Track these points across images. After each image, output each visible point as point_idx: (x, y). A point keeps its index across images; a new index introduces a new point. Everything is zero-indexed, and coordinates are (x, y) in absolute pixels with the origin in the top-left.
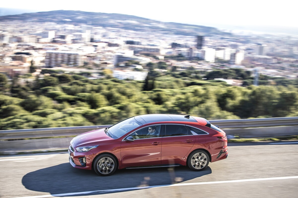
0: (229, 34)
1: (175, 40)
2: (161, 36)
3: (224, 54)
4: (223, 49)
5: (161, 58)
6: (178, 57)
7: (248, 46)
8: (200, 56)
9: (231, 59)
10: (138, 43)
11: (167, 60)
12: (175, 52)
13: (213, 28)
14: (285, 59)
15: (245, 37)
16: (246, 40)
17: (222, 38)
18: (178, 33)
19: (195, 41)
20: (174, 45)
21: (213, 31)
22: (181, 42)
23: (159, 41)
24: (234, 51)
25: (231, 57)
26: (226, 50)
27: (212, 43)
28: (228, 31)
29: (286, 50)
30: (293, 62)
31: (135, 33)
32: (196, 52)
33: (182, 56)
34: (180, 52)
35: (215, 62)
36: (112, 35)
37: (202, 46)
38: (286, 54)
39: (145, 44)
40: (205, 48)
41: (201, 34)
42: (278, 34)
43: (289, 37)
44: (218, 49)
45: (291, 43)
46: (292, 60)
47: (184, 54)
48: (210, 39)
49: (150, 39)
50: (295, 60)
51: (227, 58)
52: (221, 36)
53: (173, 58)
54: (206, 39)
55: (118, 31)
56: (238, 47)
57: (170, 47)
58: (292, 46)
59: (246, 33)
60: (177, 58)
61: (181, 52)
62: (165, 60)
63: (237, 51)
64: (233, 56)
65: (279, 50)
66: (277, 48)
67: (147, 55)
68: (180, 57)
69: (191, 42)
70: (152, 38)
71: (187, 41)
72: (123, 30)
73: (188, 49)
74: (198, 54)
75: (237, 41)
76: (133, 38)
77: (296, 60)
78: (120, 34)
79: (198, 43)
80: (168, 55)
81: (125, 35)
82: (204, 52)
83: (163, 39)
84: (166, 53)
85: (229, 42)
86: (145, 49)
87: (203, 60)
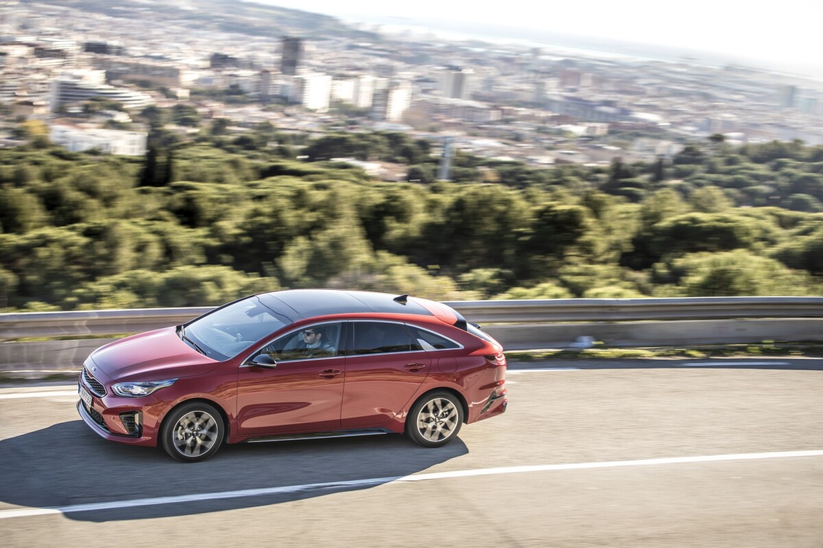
0: (373, 36)
1: (221, 47)
2: (183, 33)
3: (357, 92)
4: (355, 76)
5: (183, 93)
6: (227, 92)
7: (423, 70)
8: (290, 94)
9: (374, 105)
10: (120, 51)
11: (199, 100)
12: (219, 80)
13: (329, 18)
14: (523, 111)
15: (415, 47)
16: (418, 54)
17: (351, 47)
18: (228, 27)
19: (276, 52)
20: (219, 61)
21: (328, 26)
22: (239, 52)
23: (177, 48)
24: (383, 83)
25: (374, 100)
26: (362, 80)
27: (322, 58)
28: (367, 28)
29: (525, 87)
30: (544, 121)
31: (109, 23)
32: (281, 82)
33: (240, 93)
34: (234, 81)
35: (329, 113)
36: (48, 25)
37: (297, 67)
38: (528, 97)
39: (137, 50)
40: (304, 73)
41: (294, 33)
42: (504, 43)
43: (536, 52)
44: (342, 77)
45: (543, 68)
46: (543, 114)
47: (246, 87)
48: (318, 46)
49: (153, 41)
50: (550, 114)
51: (365, 102)
52: (347, 41)
53: (214, 95)
54: (309, 47)
55: (65, 15)
56: (396, 74)
57: (207, 64)
58: (542, 78)
59: (417, 33)
60: (226, 97)
61: (238, 81)
62: (191, 100)
63: (393, 85)
64: (382, 97)
65: (508, 85)
66: (503, 79)
67: (144, 85)
68: (234, 95)
69: (267, 53)
70: (158, 37)
71: (254, 49)
72: (77, 13)
73: (257, 72)
74: (283, 86)
75: (392, 55)
76: (102, 35)
77: (553, 116)
78: (68, 21)
79: (284, 58)
80: (202, 87)
81: (81, 26)
82: (302, 83)
83: (188, 43)
84: (194, 81)
85: (370, 57)
86: (138, 68)
87: (297, 106)
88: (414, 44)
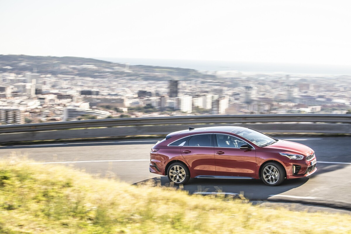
0: (213, 77)
1: (145, 88)
2: (127, 83)
3: (205, 102)
4: (204, 95)
5: (125, 110)
6: (145, 108)
7: (236, 90)
8: (175, 105)
9: (212, 108)
10: (97, 93)
11: (133, 112)
12: (142, 103)
13: (193, 70)
14: (283, 104)
15: (232, 80)
16: (234, 83)
17: (203, 83)
18: (146, 79)
19: (168, 88)
20: (142, 94)
21: (193, 73)
22: (152, 89)
23: (124, 90)
24: (216, 97)
25: (212, 105)
26: (207, 97)
27: (190, 88)
28: (209, 73)
29: (282, 93)
30: (291, 108)
31: (92, 81)
32: (169, 101)
33: (152, 107)
34: (148, 102)
35: (192, 113)
36: (65, 84)
37: (179, 93)
38: (285, 97)
39: (105, 92)
40: (181, 96)
41: (176, 78)
42: (273, 74)
43: (288, 76)
44: (198, 96)
45: (291, 84)
46: (291, 104)
47: (154, 104)
48: (187, 84)
49: (112, 88)
50: (294, 104)
51: (209, 107)
52: (201, 80)
53: (139, 109)
54: (182, 84)
55: (73, 79)
56: (224, 93)
57: (136, 96)
58: (291, 88)
59: (233, 74)
60: (145, 110)
61: (151, 102)
62: (128, 113)
63: (221, 97)
64: (216, 103)
65: (274, 93)
66: (273, 91)
67: (108, 108)
68: (149, 108)
69: (164, 88)
70: (115, 86)
71: (158, 87)
72: (77, 77)
73: (159, 98)
74: (170, 103)
75: (222, 84)
76: (89, 87)
77: (295, 105)
78: (74, 82)
79: (171, 90)
80: (133, 107)
81: (80, 84)
82: (179, 102)
83: (129, 87)
84: (130, 104)
85: (213, 86)
86: (106, 100)
87: (178, 111)
88: (232, 78)
